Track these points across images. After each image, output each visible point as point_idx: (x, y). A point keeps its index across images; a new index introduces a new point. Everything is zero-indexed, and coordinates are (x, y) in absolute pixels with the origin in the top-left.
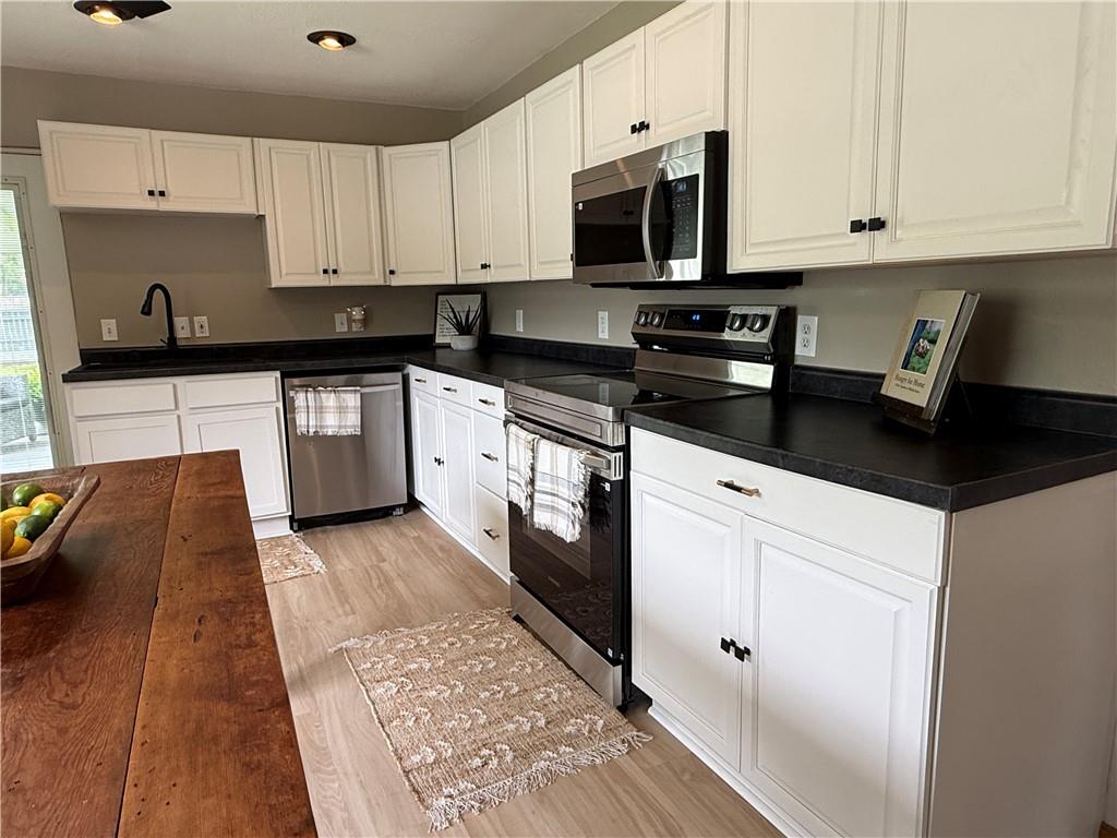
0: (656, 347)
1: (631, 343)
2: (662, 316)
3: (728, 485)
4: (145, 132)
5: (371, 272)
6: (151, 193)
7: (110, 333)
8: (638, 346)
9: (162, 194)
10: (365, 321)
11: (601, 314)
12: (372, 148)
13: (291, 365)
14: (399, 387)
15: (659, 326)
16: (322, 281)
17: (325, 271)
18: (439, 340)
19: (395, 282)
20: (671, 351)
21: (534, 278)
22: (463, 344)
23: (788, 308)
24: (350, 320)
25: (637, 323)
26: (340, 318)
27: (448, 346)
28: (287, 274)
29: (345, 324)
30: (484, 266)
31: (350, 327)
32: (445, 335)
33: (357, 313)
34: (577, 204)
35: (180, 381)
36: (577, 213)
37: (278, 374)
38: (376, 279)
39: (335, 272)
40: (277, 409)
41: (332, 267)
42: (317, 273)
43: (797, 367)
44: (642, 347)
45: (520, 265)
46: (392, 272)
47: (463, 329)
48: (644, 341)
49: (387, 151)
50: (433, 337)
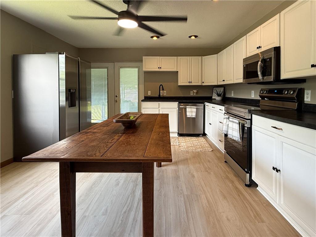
0: (265, 99)
1: (259, 98)
2: (267, 91)
3: (274, 127)
4: (159, 57)
5: (199, 83)
6: (159, 68)
7: (149, 94)
8: (261, 99)
9: (161, 68)
10: (197, 93)
11: (252, 91)
12: (201, 57)
13: (181, 101)
14: (203, 107)
15: (266, 93)
16: (188, 84)
17: (189, 82)
19: (204, 84)
20: (269, 100)
21: (235, 82)
22: (218, 99)
23: (301, 88)
24: (194, 93)
25: (260, 93)
27: (215, 99)
28: (182, 83)
29: (193, 93)
30: (223, 81)
31: (193, 94)
32: (215, 97)
33: (195, 91)
34: (244, 65)
35: (160, 103)
36: (244, 67)
37: (178, 103)
39: (191, 82)
40: (177, 110)
41: (191, 81)
42: (187, 82)
43: (305, 104)
44: (262, 99)
45: (231, 80)
46: (203, 82)
47: (219, 95)
48: (263, 97)
49: (203, 57)
50: (212, 97)
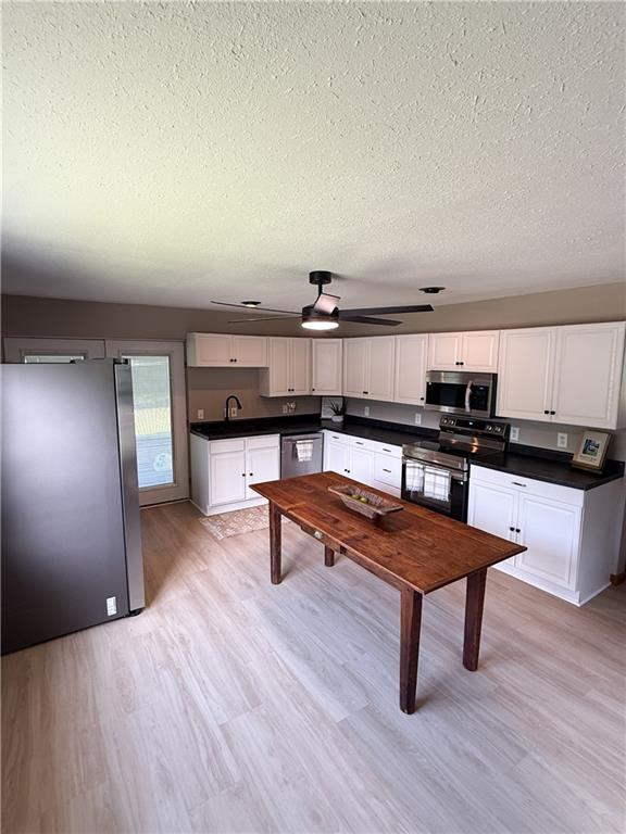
0: (449, 431)
2: (454, 421)
3: (515, 483)
4: (231, 336)
5: (306, 390)
6: (231, 360)
7: (201, 416)
8: (439, 429)
9: (235, 360)
10: (295, 409)
11: (418, 414)
12: (309, 339)
14: (321, 440)
15: (453, 424)
16: (286, 394)
17: (289, 390)
18: (323, 416)
19: (314, 394)
21: (396, 401)
22: (339, 419)
23: (508, 424)
24: (289, 409)
25: (441, 422)
26: (285, 407)
28: (275, 392)
30: (365, 393)
31: (287, 412)
33: (293, 406)
34: (429, 383)
37: (279, 435)
38: (307, 393)
39: (293, 391)
40: (278, 449)
41: (292, 388)
42: (286, 391)
43: (511, 443)
45: (387, 395)
46: (313, 390)
47: (337, 413)
48: (444, 428)
49: (314, 341)
50: (320, 415)
